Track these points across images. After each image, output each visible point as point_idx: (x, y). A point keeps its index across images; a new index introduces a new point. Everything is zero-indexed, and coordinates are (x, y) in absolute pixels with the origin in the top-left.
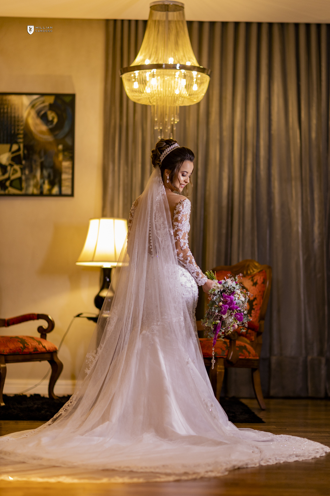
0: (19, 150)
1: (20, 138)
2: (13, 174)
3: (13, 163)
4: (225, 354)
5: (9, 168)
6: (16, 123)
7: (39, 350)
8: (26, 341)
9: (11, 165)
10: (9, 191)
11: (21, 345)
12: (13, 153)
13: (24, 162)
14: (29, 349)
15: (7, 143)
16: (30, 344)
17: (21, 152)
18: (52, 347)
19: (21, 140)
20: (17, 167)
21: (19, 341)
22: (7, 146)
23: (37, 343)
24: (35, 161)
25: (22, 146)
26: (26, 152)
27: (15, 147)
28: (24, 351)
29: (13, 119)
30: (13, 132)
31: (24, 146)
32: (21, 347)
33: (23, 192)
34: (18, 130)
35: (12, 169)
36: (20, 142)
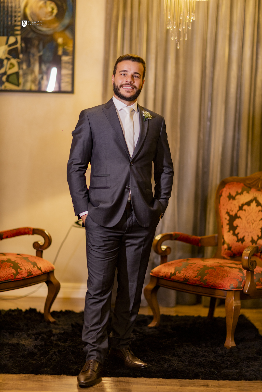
0: (16, 43)
1: (17, 30)
2: (10, 69)
3: (9, 57)
4: (242, 286)
5: (5, 62)
6: (14, 14)
7: (34, 274)
8: (19, 265)
9: (8, 59)
10: (5, 87)
11: (14, 271)
12: (10, 46)
13: (21, 56)
14: (22, 274)
15: (3, 35)
16: (23, 269)
17: (18, 45)
18: (49, 267)
19: (19, 32)
20: (14, 61)
21: (11, 267)
22: (4, 38)
23: (32, 266)
24: (34, 55)
25: (19, 38)
26: (23, 45)
27: (12, 40)
28: (16, 278)
29: (10, 9)
30: (9, 23)
31: (22, 39)
32: (14, 273)
33: (20, 88)
34: (15, 21)
35: (9, 63)
36: (17, 35)
